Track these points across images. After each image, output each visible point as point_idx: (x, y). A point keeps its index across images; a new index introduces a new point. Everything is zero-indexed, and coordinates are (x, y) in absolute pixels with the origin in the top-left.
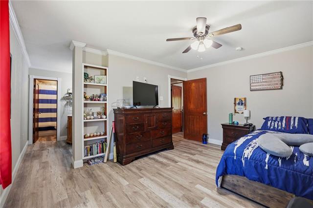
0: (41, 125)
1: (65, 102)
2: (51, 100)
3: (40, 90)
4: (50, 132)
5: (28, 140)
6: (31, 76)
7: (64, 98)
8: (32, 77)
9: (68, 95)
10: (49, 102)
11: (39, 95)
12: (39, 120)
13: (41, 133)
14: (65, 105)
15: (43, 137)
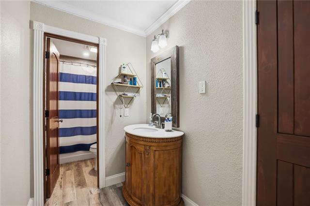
0: (64, 141)
1: (114, 97)
2: (81, 94)
3: (62, 74)
4: (80, 154)
5: (32, 195)
6: (36, 25)
7: (113, 87)
8: (42, 28)
9: (120, 80)
10: (78, 97)
11: (60, 83)
12: (60, 133)
13: (64, 158)
14: (116, 103)
15: (68, 165)
